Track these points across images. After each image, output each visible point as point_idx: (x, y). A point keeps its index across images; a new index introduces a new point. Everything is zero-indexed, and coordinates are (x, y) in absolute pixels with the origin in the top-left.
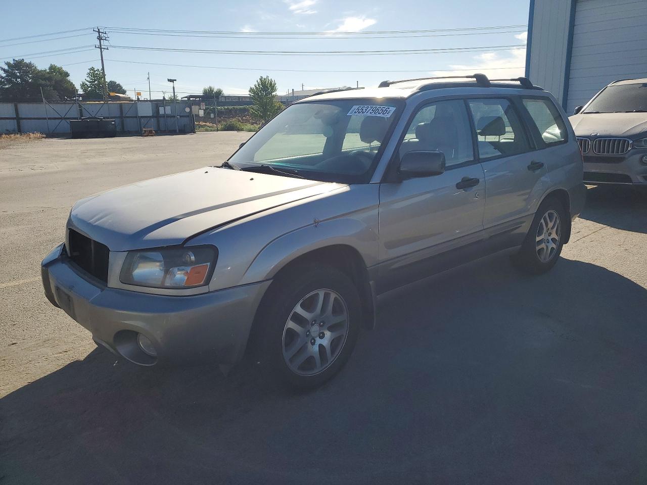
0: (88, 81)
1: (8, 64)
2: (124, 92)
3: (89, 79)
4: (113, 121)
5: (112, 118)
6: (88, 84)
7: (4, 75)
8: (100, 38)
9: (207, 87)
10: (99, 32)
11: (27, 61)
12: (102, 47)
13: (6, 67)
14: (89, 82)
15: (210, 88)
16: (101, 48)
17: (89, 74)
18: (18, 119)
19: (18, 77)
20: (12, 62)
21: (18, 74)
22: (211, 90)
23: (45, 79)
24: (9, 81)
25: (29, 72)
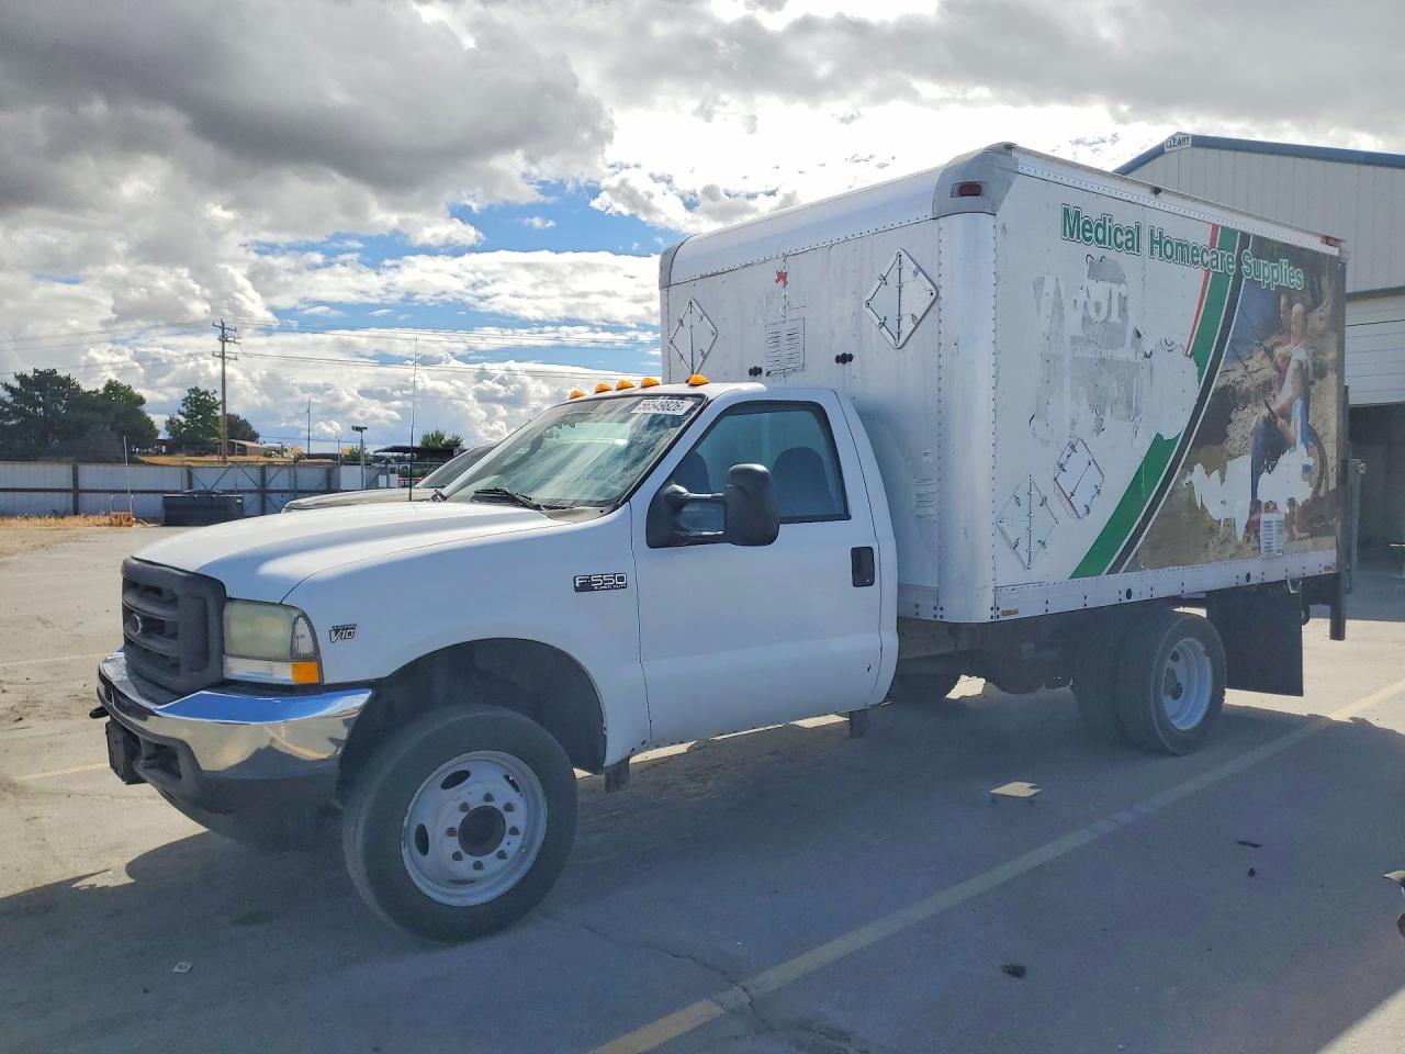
0: (182, 414)
1: (22, 378)
2: (254, 437)
3: (184, 410)
4: (239, 498)
5: (240, 492)
6: (183, 419)
7: (10, 400)
8: (224, 339)
9: (431, 431)
10: (223, 328)
11: (62, 373)
12: (226, 355)
13: (17, 385)
14: (186, 416)
15: (437, 432)
16: (223, 357)
17: (186, 399)
18: (76, 490)
19: (40, 404)
20: (30, 375)
21: (40, 399)
22: (439, 437)
23: (96, 409)
24: (18, 413)
25: (63, 395)
